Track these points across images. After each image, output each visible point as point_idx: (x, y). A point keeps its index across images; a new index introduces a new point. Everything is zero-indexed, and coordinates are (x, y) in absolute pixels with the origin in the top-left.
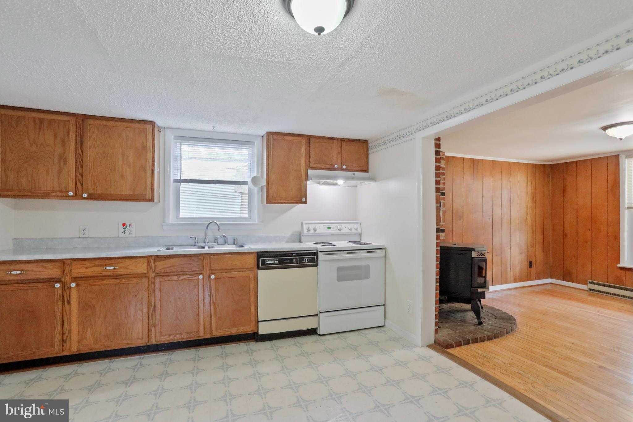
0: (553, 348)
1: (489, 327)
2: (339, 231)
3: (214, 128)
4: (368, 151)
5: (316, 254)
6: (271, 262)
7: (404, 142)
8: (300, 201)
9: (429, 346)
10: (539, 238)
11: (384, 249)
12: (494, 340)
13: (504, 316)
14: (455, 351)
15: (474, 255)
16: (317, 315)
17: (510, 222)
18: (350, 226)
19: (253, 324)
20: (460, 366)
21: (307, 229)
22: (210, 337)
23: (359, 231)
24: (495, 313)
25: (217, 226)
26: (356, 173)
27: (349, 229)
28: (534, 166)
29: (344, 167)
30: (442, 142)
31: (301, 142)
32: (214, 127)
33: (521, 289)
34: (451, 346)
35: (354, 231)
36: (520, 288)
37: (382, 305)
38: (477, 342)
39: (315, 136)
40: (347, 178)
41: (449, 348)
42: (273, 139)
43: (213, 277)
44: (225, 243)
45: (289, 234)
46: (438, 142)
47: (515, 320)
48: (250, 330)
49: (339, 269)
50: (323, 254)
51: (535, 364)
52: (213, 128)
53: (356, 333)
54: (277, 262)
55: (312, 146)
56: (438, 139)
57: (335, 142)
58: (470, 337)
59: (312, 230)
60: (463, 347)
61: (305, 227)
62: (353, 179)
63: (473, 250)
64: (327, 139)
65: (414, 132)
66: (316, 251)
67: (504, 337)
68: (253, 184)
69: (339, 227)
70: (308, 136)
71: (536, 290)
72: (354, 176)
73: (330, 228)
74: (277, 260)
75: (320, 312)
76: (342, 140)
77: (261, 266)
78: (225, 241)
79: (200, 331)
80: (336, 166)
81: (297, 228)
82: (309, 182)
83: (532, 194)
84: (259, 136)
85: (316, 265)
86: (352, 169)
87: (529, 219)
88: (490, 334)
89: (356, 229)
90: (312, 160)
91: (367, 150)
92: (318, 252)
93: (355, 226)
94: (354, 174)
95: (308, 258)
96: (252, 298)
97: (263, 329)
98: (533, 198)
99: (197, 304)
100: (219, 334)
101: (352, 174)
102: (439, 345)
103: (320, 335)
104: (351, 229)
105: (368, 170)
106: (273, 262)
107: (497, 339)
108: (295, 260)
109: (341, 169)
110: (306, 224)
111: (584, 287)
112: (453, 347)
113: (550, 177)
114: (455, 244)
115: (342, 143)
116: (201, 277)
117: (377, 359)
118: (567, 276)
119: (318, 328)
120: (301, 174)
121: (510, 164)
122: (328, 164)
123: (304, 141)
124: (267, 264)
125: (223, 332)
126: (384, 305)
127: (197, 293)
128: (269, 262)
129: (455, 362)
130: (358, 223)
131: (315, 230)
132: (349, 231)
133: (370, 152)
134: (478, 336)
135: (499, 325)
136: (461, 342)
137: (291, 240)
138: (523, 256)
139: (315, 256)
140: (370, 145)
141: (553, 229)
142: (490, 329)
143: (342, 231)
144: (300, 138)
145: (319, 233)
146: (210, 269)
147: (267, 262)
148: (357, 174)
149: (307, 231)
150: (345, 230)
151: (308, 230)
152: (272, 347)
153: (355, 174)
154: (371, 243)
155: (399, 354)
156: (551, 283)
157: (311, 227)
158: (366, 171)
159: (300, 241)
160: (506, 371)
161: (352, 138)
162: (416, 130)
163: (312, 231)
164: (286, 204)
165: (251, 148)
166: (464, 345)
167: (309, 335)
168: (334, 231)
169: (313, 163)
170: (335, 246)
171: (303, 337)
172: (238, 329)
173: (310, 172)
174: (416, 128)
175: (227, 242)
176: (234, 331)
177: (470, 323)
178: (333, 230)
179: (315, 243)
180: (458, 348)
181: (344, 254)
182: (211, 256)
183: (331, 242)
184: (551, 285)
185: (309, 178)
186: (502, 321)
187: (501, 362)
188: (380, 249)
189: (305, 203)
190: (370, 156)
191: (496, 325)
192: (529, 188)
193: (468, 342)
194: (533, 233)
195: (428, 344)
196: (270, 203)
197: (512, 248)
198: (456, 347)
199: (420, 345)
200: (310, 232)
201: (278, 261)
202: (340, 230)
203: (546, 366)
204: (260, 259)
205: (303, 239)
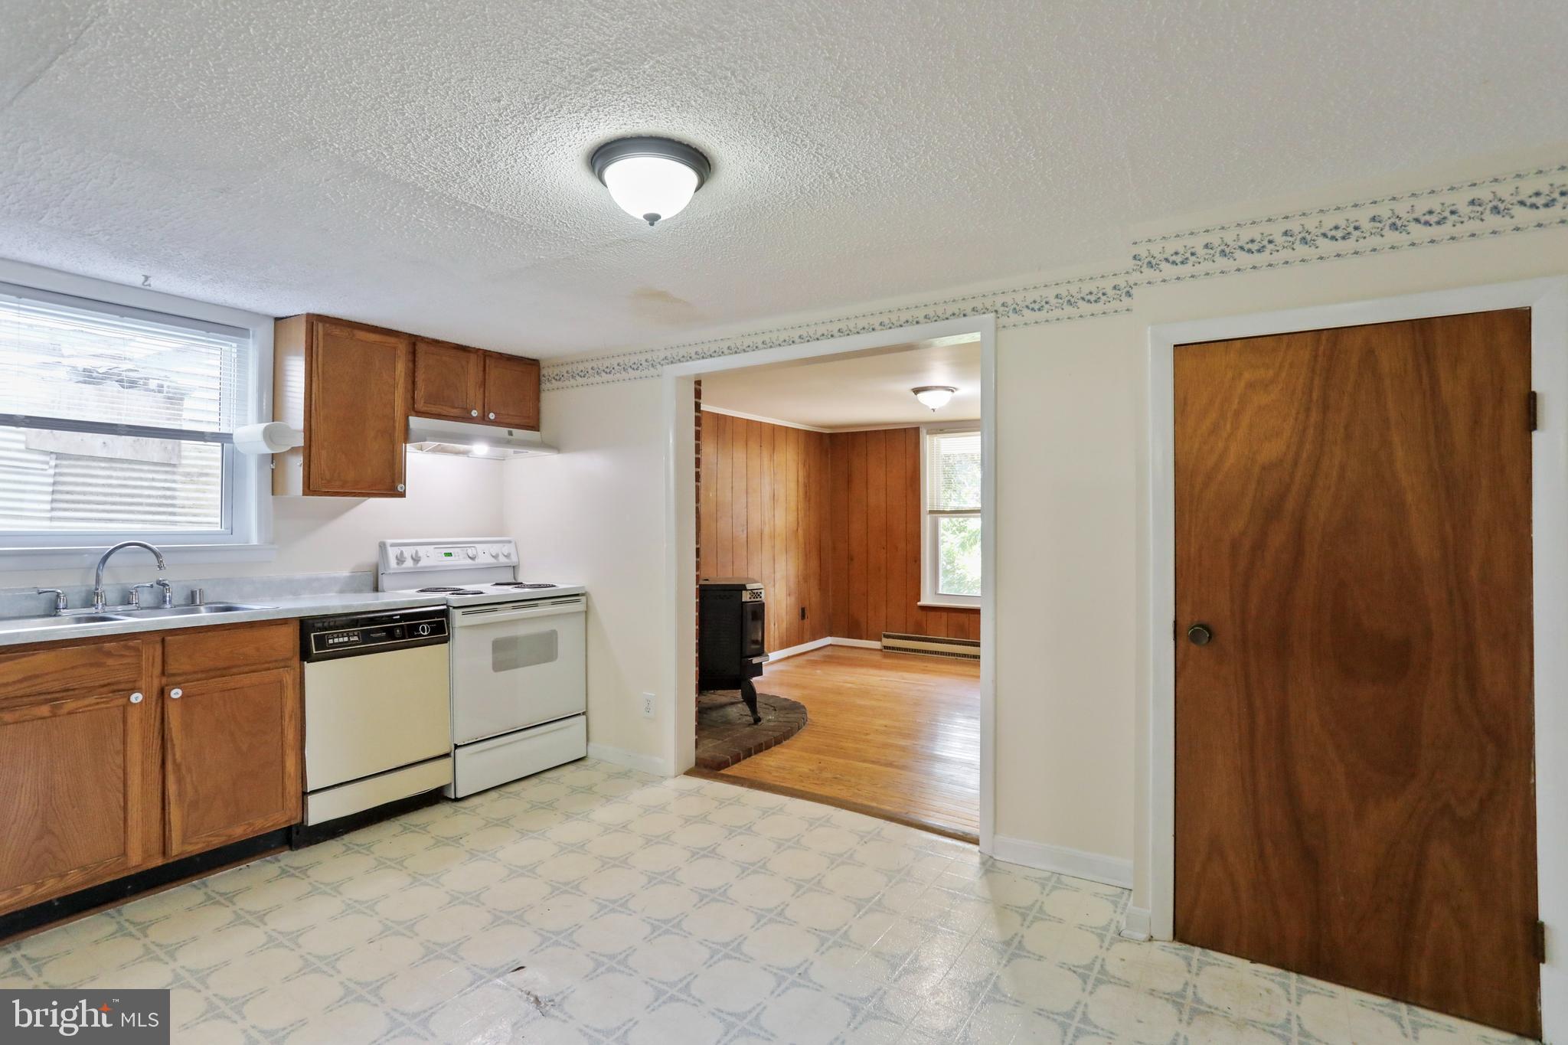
0: (864, 737)
1: (772, 724)
2: (470, 561)
3: (146, 281)
4: (540, 384)
5: (444, 613)
6: (341, 640)
7: (635, 378)
8: (391, 490)
9: (688, 773)
10: (814, 563)
11: (583, 595)
12: (784, 743)
13: (785, 703)
14: (734, 770)
15: (746, 597)
16: (447, 755)
17: (773, 537)
18: (495, 549)
19: (293, 802)
20: (751, 790)
21: (397, 557)
22: (160, 864)
23: (514, 559)
24: (771, 701)
25: (154, 557)
26: (514, 431)
27: (493, 556)
28: (808, 434)
29: (492, 416)
30: (703, 388)
31: (395, 348)
32: (147, 278)
33: (791, 660)
34: (725, 764)
35: (502, 560)
36: (788, 658)
37: (579, 714)
38: (761, 751)
39: (427, 338)
40: (496, 442)
41: (723, 768)
42: (326, 334)
43: (176, 693)
44: (165, 602)
45: (345, 573)
46: (698, 387)
47: (803, 707)
48: (284, 820)
49: (498, 646)
50: (464, 614)
51: (851, 762)
52: (143, 279)
53: (534, 781)
54: (356, 638)
55: (421, 363)
56: (698, 383)
57: (473, 357)
58: (751, 743)
59: (410, 558)
60: (743, 762)
61: (392, 553)
62: (508, 443)
63: (743, 588)
64: (454, 348)
65: (660, 363)
66: (445, 607)
67: (795, 736)
68: (267, 444)
69: (471, 552)
70: (411, 336)
71: (812, 658)
72: (511, 437)
73: (450, 554)
74: (356, 633)
75: (456, 747)
76: (486, 355)
77: (315, 652)
78: (165, 597)
79: (130, 853)
80: (474, 413)
81: (370, 556)
82: (409, 447)
83: (805, 486)
84: (267, 316)
85: (446, 640)
86: (508, 421)
87: (800, 532)
88: (777, 734)
89: (507, 556)
90: (420, 394)
91: (539, 382)
92: (451, 608)
93: (506, 549)
94: (510, 434)
95: (429, 623)
96: (291, 735)
97: (320, 811)
98: (806, 493)
99: (119, 778)
100: (192, 849)
101: (507, 432)
102: (706, 767)
103: (457, 800)
104: (496, 557)
105: (539, 426)
106: (346, 639)
107: (787, 741)
108: (398, 631)
109: (483, 420)
110: (393, 545)
111: (876, 645)
112: (729, 766)
113: (829, 456)
114: (707, 580)
115: (487, 361)
116: (136, 698)
117: (604, 814)
118: (853, 630)
119: (449, 785)
120: (394, 427)
121: (774, 428)
122: (456, 408)
123: (402, 348)
124: (331, 644)
125: (203, 840)
126: (584, 713)
127: (120, 747)
128: (336, 640)
129: (742, 786)
130: (510, 542)
131: (416, 559)
132: (493, 560)
133: (543, 386)
134: (762, 739)
135: (785, 719)
136: (739, 754)
137: (352, 585)
138: (792, 600)
139: (444, 619)
140: (544, 372)
141: (834, 549)
142: (774, 726)
143: (477, 561)
144: (392, 340)
145: (426, 567)
146: (163, 673)
147: (331, 641)
148: (519, 434)
149: (398, 564)
150: (484, 559)
151: (400, 560)
152: (349, 849)
153: (514, 434)
154: (554, 584)
155: (642, 796)
156: (831, 645)
157: (408, 552)
158: (535, 427)
159: (376, 589)
160: (818, 779)
161: (509, 353)
162: (663, 360)
163: (409, 563)
164: (355, 496)
165: (234, 345)
166: (745, 758)
167: (428, 806)
168: (459, 560)
169: (422, 402)
170: (482, 593)
171: (415, 812)
172: (250, 825)
173: (415, 422)
174: (663, 357)
175: (170, 601)
176: (239, 832)
177: (739, 724)
178: (457, 557)
179: (421, 591)
180: (736, 766)
181: (504, 609)
182: (168, 638)
183: (461, 587)
184: (831, 647)
185: (412, 436)
186: (786, 712)
187: (806, 770)
188: (573, 597)
189: (402, 495)
190: (544, 396)
191: (780, 719)
192: (801, 474)
193: (749, 754)
194: (806, 555)
195: (686, 770)
196: (313, 495)
197: (777, 585)
198: (733, 764)
199: (673, 773)
200: (405, 565)
201: (358, 636)
202: (472, 558)
203: (864, 761)
204: (312, 634)
205: (385, 581)
